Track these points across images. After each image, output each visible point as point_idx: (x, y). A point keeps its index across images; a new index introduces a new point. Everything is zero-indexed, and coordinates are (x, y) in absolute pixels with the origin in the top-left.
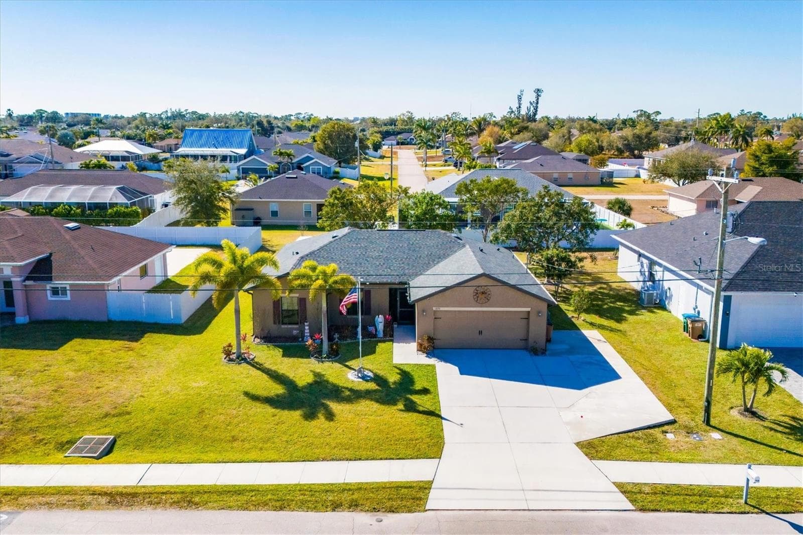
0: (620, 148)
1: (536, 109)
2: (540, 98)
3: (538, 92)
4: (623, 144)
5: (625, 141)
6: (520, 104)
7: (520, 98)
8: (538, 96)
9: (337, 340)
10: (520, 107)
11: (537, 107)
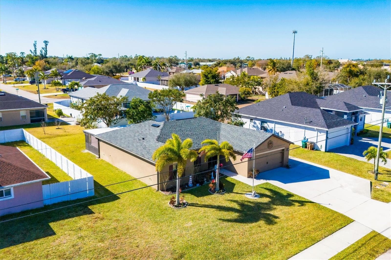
0: (108, 72)
1: (46, 51)
2: (47, 46)
3: (46, 42)
4: (109, 70)
5: (109, 68)
6: (36, 49)
7: (35, 45)
8: (46, 45)
9: (206, 182)
10: (36, 50)
11: (47, 51)
